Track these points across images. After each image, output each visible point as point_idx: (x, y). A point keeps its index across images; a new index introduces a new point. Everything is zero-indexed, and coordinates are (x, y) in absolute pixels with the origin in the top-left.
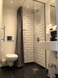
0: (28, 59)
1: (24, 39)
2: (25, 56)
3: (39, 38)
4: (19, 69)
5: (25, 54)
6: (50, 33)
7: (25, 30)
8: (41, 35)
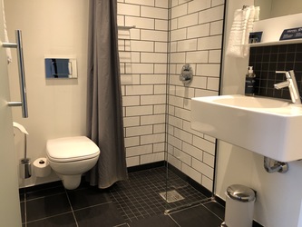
0: (140, 151)
1: (122, 71)
2: (127, 142)
3: (193, 67)
4: (105, 195)
5: (128, 132)
6: (247, 54)
7: (128, 28)
8: (200, 56)
